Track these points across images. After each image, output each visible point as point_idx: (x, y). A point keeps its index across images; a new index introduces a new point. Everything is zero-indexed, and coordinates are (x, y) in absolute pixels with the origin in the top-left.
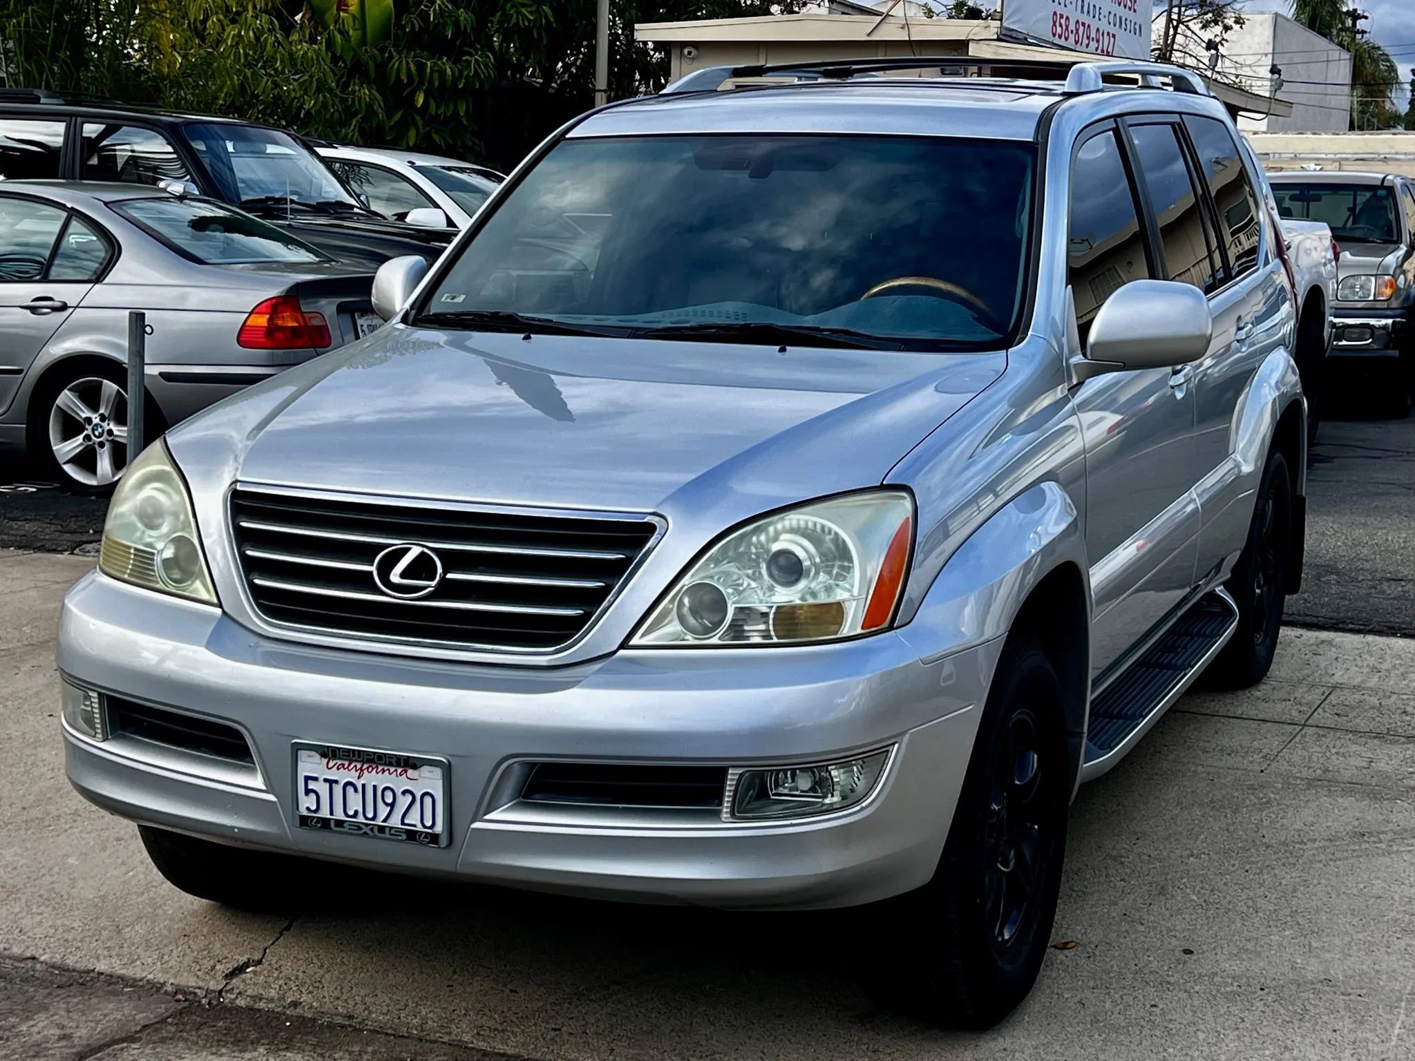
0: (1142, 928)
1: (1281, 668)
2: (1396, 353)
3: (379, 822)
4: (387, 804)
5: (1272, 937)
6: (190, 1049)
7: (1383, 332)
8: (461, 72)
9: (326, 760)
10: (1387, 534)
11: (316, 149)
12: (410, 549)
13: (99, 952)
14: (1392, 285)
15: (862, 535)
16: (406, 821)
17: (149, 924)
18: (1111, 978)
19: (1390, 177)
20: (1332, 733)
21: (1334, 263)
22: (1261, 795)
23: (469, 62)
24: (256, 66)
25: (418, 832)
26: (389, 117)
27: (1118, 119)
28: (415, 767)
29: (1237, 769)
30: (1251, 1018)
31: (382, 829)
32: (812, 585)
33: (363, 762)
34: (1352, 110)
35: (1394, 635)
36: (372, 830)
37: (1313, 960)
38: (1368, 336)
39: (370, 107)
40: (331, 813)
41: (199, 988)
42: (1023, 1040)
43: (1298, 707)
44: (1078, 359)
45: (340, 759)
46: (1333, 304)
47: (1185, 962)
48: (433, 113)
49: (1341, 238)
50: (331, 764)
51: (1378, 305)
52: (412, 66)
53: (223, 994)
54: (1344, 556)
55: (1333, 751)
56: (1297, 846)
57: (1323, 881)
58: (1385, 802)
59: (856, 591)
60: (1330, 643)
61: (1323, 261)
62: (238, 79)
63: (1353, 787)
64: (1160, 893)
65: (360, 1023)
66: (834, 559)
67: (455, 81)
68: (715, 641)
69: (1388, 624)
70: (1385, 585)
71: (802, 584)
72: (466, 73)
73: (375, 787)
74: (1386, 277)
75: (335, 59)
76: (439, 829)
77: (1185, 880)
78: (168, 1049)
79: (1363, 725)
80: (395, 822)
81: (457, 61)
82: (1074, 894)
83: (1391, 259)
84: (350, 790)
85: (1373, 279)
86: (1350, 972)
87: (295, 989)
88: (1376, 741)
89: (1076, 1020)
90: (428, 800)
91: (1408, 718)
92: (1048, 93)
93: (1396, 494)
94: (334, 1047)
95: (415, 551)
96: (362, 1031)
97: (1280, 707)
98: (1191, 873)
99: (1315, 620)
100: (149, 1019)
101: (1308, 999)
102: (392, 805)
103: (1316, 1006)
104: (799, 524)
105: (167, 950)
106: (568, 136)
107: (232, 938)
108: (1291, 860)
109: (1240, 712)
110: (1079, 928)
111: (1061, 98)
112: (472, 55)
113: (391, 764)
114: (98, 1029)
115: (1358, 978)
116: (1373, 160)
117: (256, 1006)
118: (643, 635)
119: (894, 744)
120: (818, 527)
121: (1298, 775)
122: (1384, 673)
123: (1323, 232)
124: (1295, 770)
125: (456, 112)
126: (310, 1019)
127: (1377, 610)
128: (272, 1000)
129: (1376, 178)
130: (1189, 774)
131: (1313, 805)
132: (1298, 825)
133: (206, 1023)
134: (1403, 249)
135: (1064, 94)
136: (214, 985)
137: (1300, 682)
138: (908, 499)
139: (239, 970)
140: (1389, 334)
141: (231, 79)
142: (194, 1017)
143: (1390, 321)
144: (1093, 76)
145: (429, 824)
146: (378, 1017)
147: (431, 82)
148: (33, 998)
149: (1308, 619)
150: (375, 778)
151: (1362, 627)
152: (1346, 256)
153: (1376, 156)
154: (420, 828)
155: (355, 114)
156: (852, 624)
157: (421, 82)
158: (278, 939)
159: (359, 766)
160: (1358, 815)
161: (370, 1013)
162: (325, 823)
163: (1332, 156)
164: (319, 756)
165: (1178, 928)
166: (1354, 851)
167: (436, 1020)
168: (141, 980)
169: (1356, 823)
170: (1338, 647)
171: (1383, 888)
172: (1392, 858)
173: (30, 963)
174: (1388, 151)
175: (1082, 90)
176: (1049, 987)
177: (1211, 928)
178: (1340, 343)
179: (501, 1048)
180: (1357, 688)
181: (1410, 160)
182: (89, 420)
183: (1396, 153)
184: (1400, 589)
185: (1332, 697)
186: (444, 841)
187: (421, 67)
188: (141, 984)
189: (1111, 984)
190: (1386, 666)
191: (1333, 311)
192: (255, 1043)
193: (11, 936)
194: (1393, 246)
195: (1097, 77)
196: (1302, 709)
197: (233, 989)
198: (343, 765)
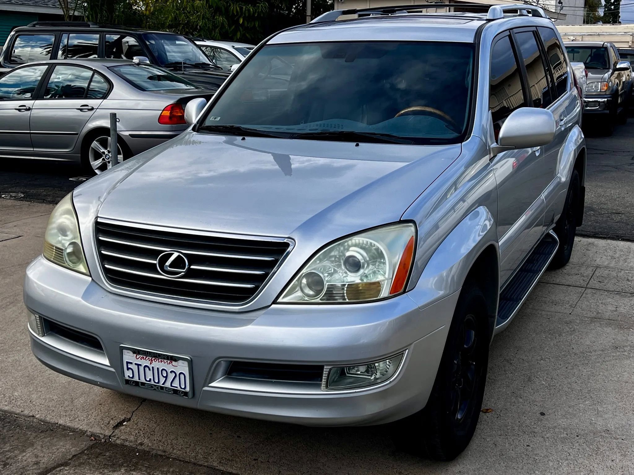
0: (521, 400)
1: (575, 257)
2: (608, 112)
3: (161, 384)
4: (164, 377)
5: (580, 405)
6: (91, 470)
7: (603, 103)
8: (256, 10)
9: (136, 355)
10: (611, 191)
11: (195, 42)
12: (173, 254)
13: (61, 413)
14: (607, 86)
15: (390, 247)
16: (173, 385)
17: (86, 397)
18: (508, 429)
19: (605, 43)
20: (598, 292)
21: (585, 77)
22: (571, 327)
23: (259, 6)
24: (180, 10)
25: (178, 390)
26: (230, 28)
27: (511, 31)
28: (175, 361)
29: (559, 312)
30: (573, 453)
31: (162, 388)
32: (366, 272)
33: (152, 357)
34: (584, 16)
35: (618, 240)
36: (158, 388)
37: (599, 419)
38: (597, 105)
39: (223, 24)
40: (139, 379)
41: (101, 434)
42: (468, 466)
43: (583, 278)
44: (494, 145)
45: (141, 355)
46: (585, 93)
47: (541, 420)
48: (246, 26)
49: (588, 67)
50: (138, 357)
51: (602, 93)
52: (238, 9)
53: (111, 437)
54: (595, 202)
55: (600, 302)
56: (588, 354)
57: (601, 373)
58: (625, 330)
59: (387, 276)
60: (593, 244)
61: (581, 77)
62: (174, 15)
63: (611, 322)
64: (529, 380)
65: (169, 454)
66: (377, 258)
67: (254, 13)
68: (318, 300)
69: (616, 235)
70: (613, 216)
71: (362, 271)
72: (257, 11)
73: (158, 369)
74: (605, 83)
75: (210, 7)
76: (188, 389)
77: (539, 373)
78: (81, 470)
79: (610, 287)
80: (168, 385)
81: (255, 6)
82: (490, 380)
83: (606, 75)
84: (147, 369)
85: (600, 83)
86: (617, 426)
87: (142, 435)
88: (618, 296)
89: (493, 454)
90: (182, 376)
91: (630, 283)
92: (480, 19)
93: (611, 171)
94: (156, 468)
95: (176, 255)
96: (169, 458)
97: (575, 277)
98: (542, 369)
99: (585, 233)
100: (77, 451)
101: (599, 442)
102: (166, 377)
103: (603, 446)
104: (359, 242)
105: (90, 412)
106: (267, 44)
107: (120, 406)
108: (586, 362)
109: (558, 281)
110: (493, 400)
111: (485, 22)
112: (260, 4)
113: (164, 359)
114: (53, 458)
115: (621, 429)
116: (594, 35)
117: (125, 444)
118: (283, 298)
119: (406, 350)
120: (369, 243)
121: (586, 315)
122: (617, 259)
123: (582, 65)
124: (585, 313)
125: (255, 25)
126: (148, 451)
127: (611, 228)
128: (131, 442)
129: (601, 44)
130: (539, 315)
131: (593, 331)
132: (588, 343)
133: (101, 453)
134: (611, 71)
135: (487, 20)
136: (108, 433)
137: (582, 264)
138: (413, 227)
139: (120, 424)
140: (605, 104)
141: (171, 15)
142: (97, 450)
143: (606, 99)
144: (499, 10)
145: (183, 387)
146: (177, 453)
147: (245, 14)
148: (29, 437)
149: (583, 233)
150: (158, 364)
151: (605, 236)
152: (590, 75)
153: (595, 33)
154: (179, 388)
155: (217, 27)
156: (385, 292)
157: (241, 14)
158: (139, 406)
159: (150, 359)
160: (614, 337)
161: (174, 449)
162: (137, 384)
163: (579, 34)
164: (132, 353)
165: (537, 400)
166: (613, 356)
167: (202, 453)
168: (77, 429)
169: (613, 341)
170: (597, 246)
171: (628, 377)
172: (631, 360)
173: (32, 418)
174: (600, 31)
175: (495, 18)
176: (480, 434)
177: (552, 400)
178: (587, 108)
179: (230, 470)
180: (607, 267)
181: (608, 35)
182: (104, 153)
183: (603, 32)
184: (619, 218)
185: (596, 272)
186: (190, 395)
187: (241, 9)
188: (77, 430)
189: (508, 433)
190: (617, 255)
191: (585, 96)
192: (121, 466)
193: (26, 404)
194: (606, 70)
195: (501, 12)
196: (584, 279)
197: (115, 435)
198: (143, 358)
